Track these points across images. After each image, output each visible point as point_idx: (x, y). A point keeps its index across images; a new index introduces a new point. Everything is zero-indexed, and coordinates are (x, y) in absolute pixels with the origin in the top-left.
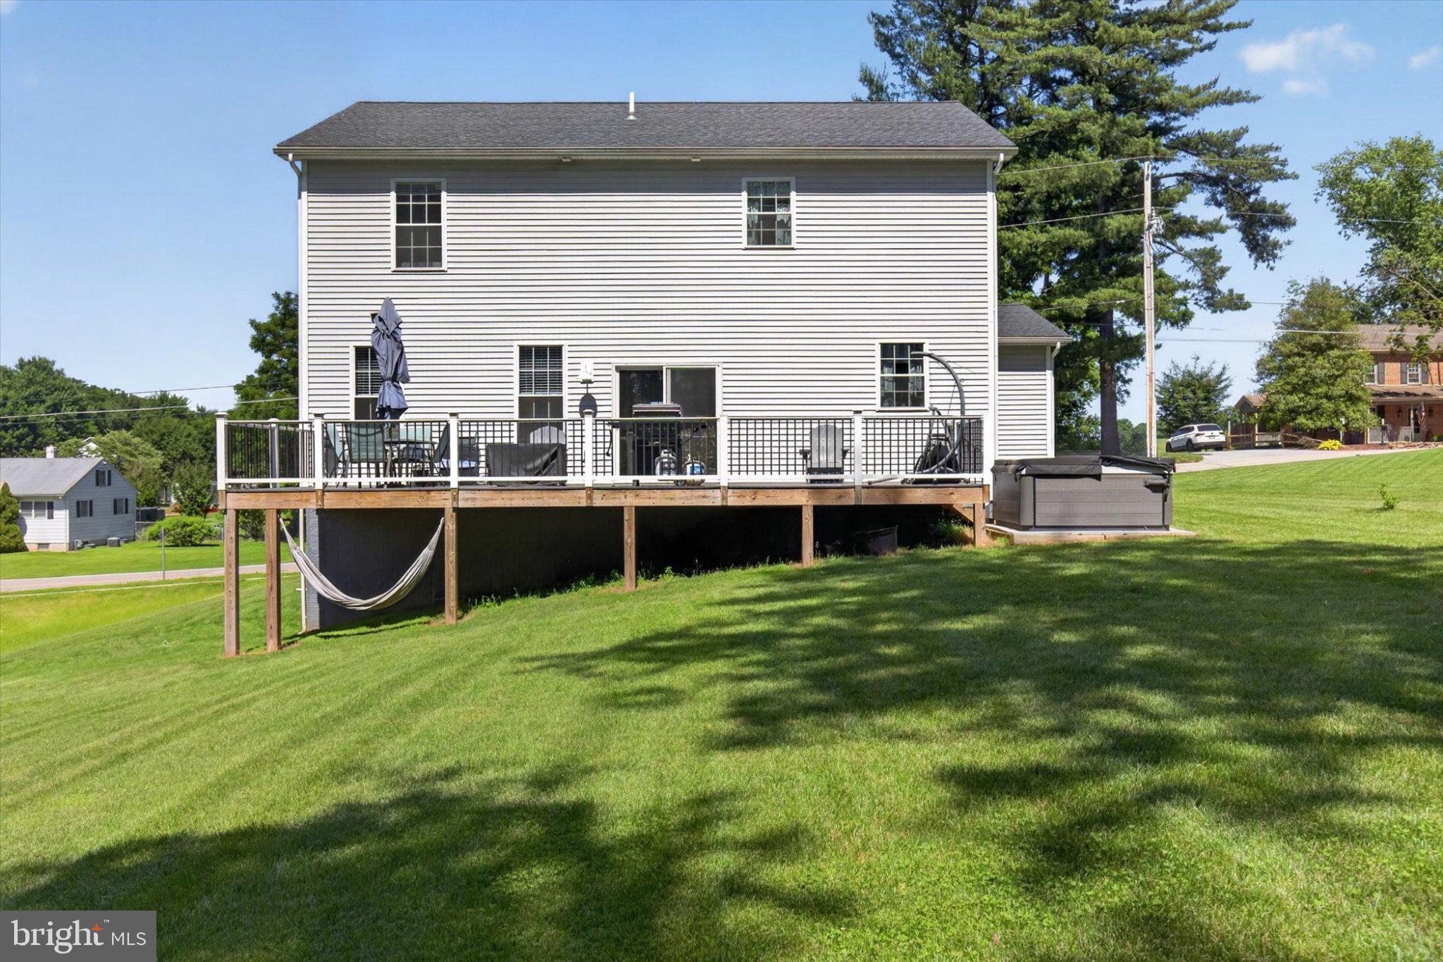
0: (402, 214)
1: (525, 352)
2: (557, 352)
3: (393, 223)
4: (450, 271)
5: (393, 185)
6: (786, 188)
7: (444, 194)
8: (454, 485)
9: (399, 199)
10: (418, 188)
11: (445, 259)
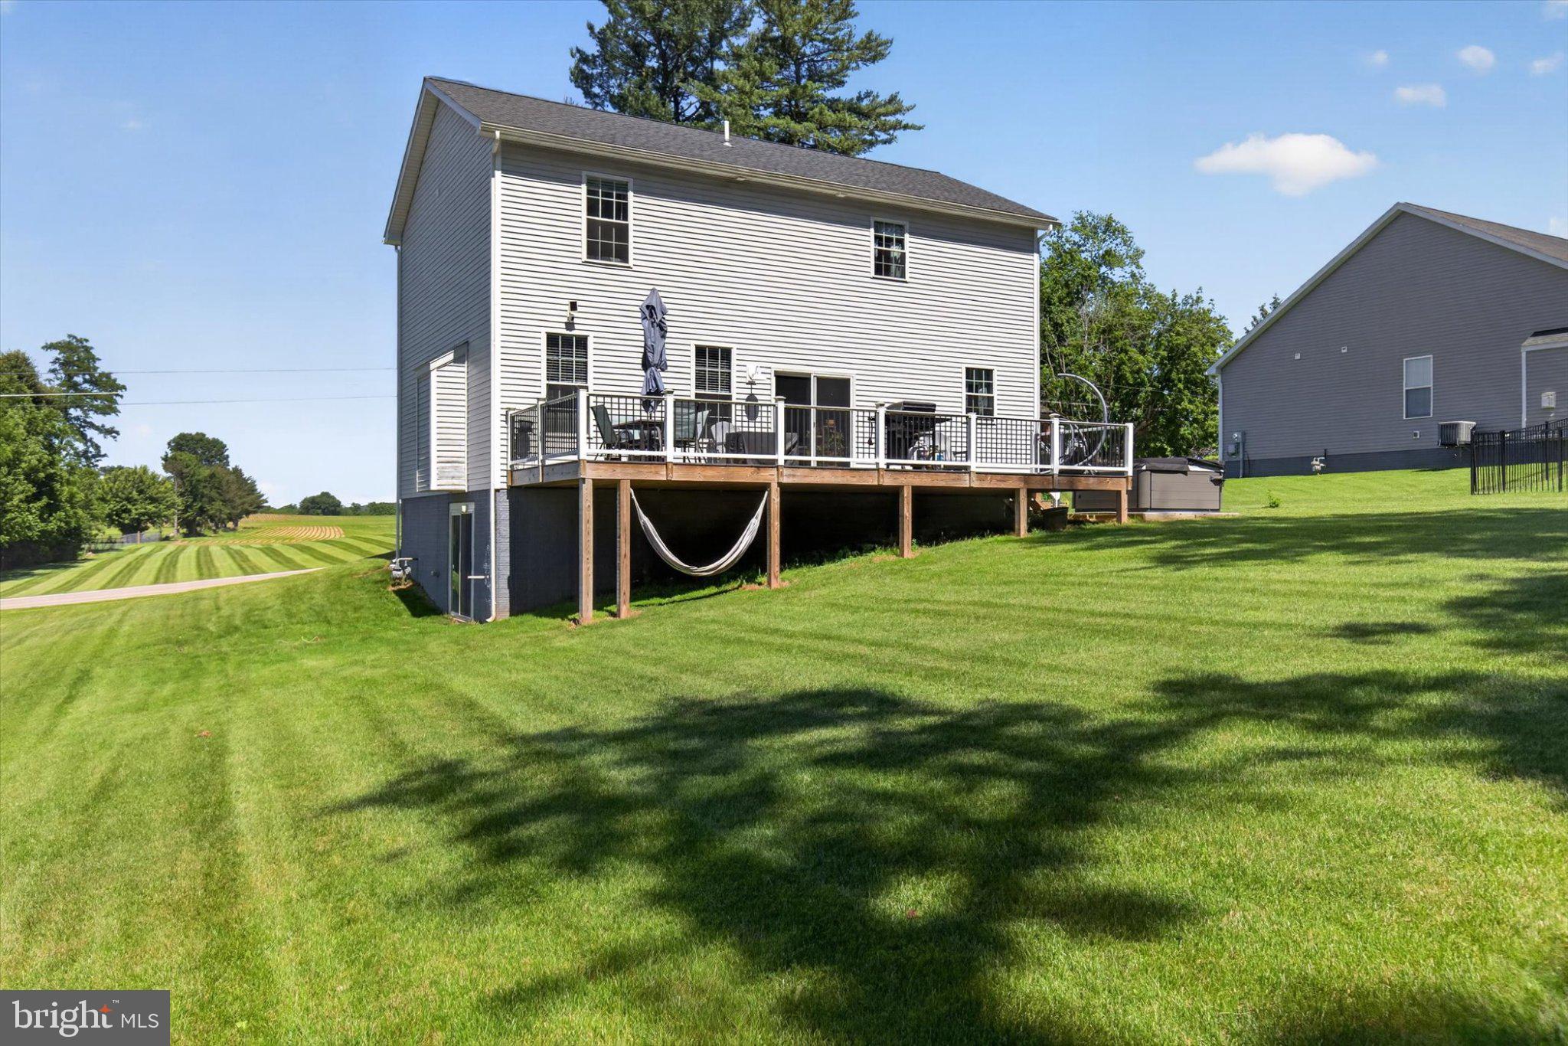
0: (592, 209)
1: (700, 351)
2: (727, 353)
3: (584, 216)
4: (635, 268)
5: (584, 179)
6: (901, 229)
7: (631, 194)
8: (781, 462)
9: (589, 192)
10: (607, 184)
11: (631, 256)
